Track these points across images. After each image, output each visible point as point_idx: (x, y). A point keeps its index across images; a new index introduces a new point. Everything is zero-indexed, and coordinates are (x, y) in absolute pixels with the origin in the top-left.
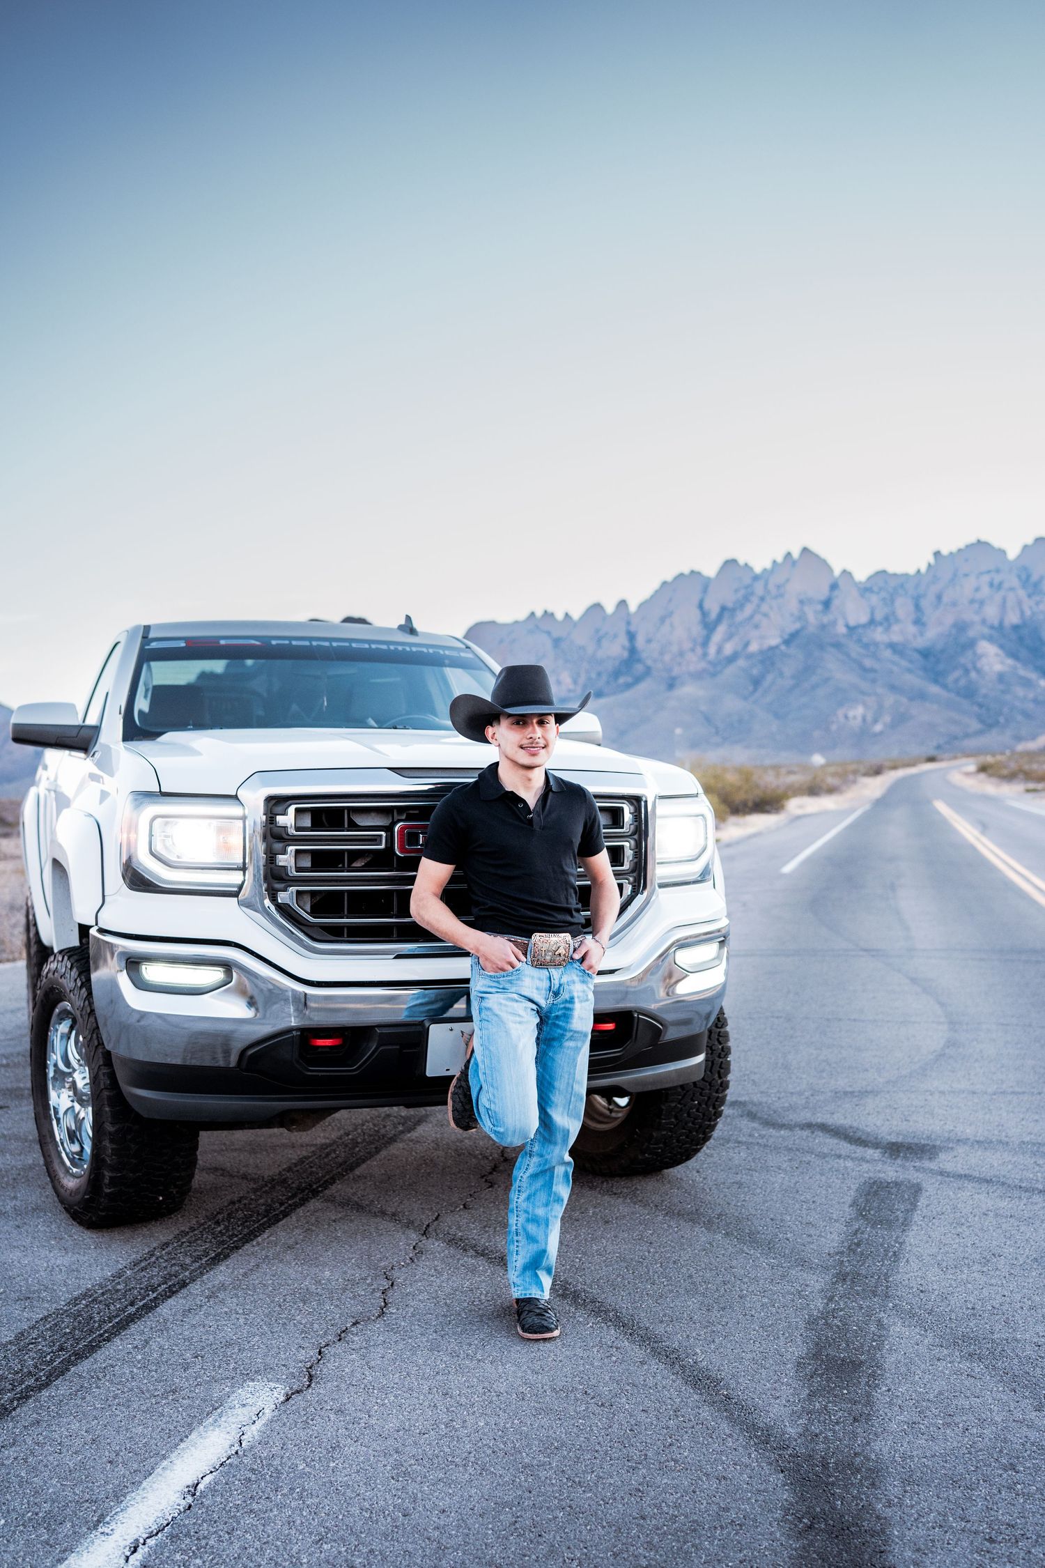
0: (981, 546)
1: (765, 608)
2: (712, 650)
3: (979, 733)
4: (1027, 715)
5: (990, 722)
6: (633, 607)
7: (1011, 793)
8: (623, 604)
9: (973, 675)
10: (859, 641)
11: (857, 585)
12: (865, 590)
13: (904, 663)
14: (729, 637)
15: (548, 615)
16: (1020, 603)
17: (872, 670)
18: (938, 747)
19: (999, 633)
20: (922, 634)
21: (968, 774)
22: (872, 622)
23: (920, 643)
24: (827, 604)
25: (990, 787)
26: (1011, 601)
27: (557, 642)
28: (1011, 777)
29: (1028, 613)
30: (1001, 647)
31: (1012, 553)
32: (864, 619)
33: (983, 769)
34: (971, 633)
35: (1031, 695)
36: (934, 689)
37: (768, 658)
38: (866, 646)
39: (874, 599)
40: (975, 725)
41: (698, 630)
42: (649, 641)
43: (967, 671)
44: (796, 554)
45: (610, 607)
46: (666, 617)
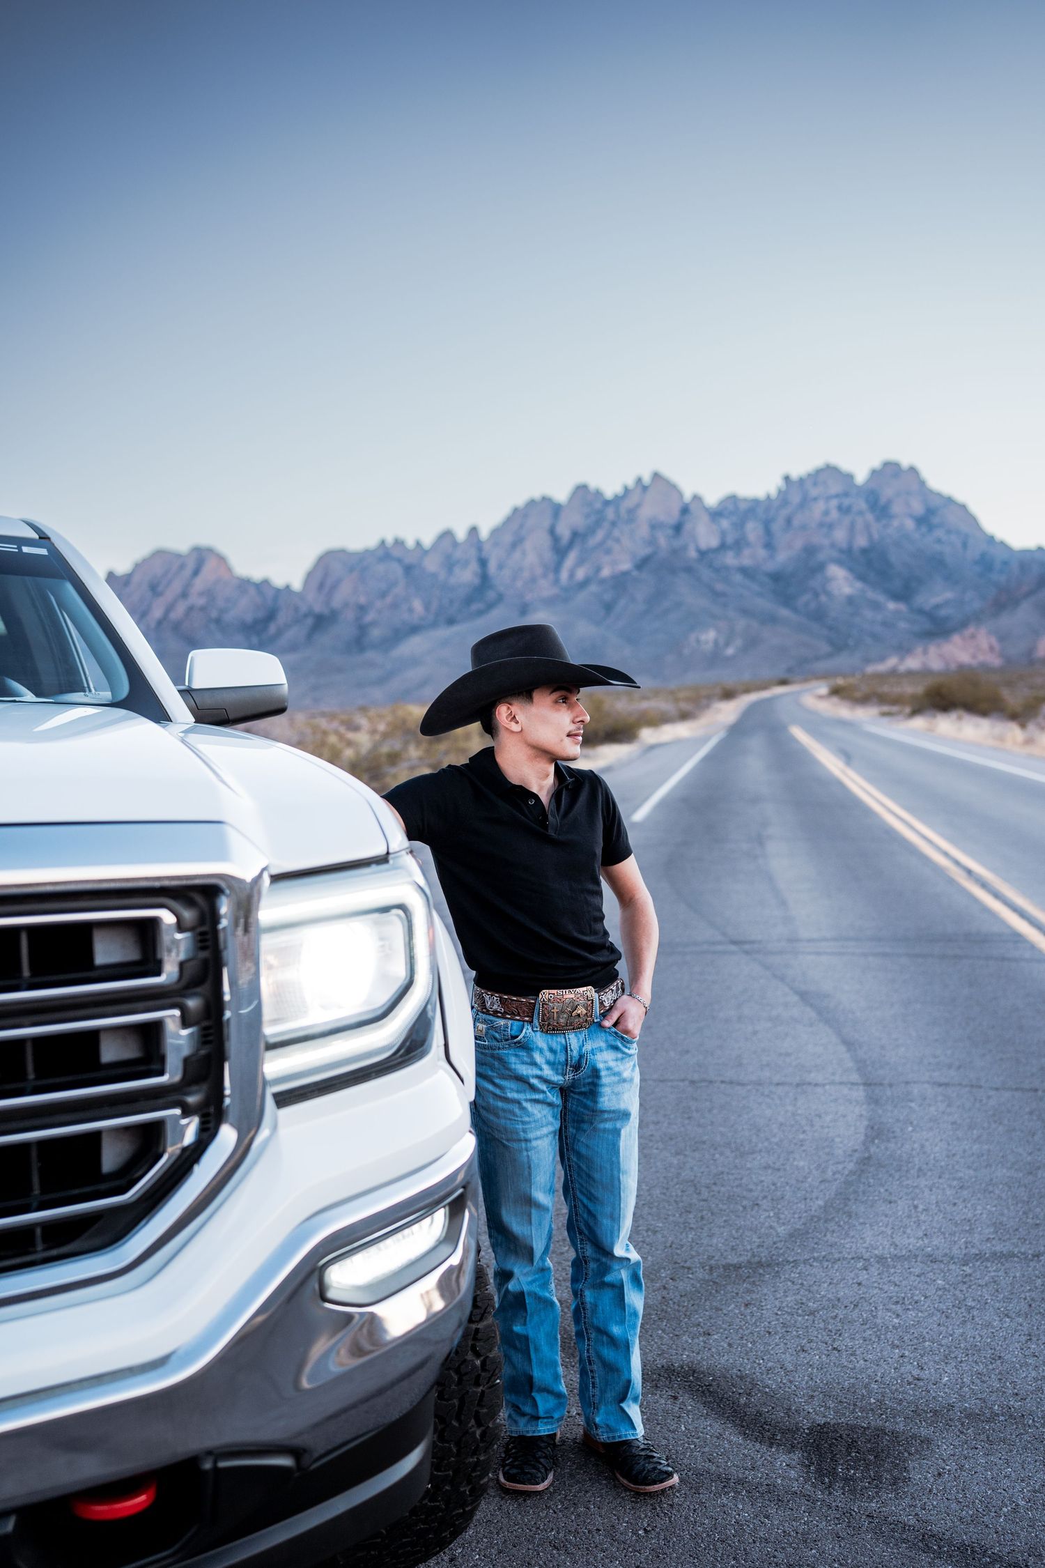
0: (829, 471)
1: (616, 533)
2: (564, 575)
3: (829, 656)
4: (876, 637)
5: (839, 647)
6: (484, 533)
7: (865, 715)
8: (474, 531)
9: (823, 598)
10: (710, 566)
11: (706, 509)
12: (716, 514)
13: (755, 587)
14: (581, 562)
15: (399, 543)
16: (867, 527)
17: (724, 594)
18: (790, 670)
19: (848, 557)
20: (772, 557)
21: (821, 697)
22: (723, 547)
23: (770, 566)
24: (678, 528)
25: (844, 711)
26: (860, 522)
27: (408, 569)
28: (864, 700)
29: (876, 536)
30: (851, 570)
31: (861, 477)
32: (714, 542)
33: (836, 692)
34: (821, 557)
35: (879, 617)
36: (784, 612)
37: (620, 582)
38: (717, 570)
39: (725, 523)
40: (825, 648)
41: (549, 556)
42: (501, 567)
43: (816, 595)
44: (647, 479)
45: (461, 534)
46: (517, 543)
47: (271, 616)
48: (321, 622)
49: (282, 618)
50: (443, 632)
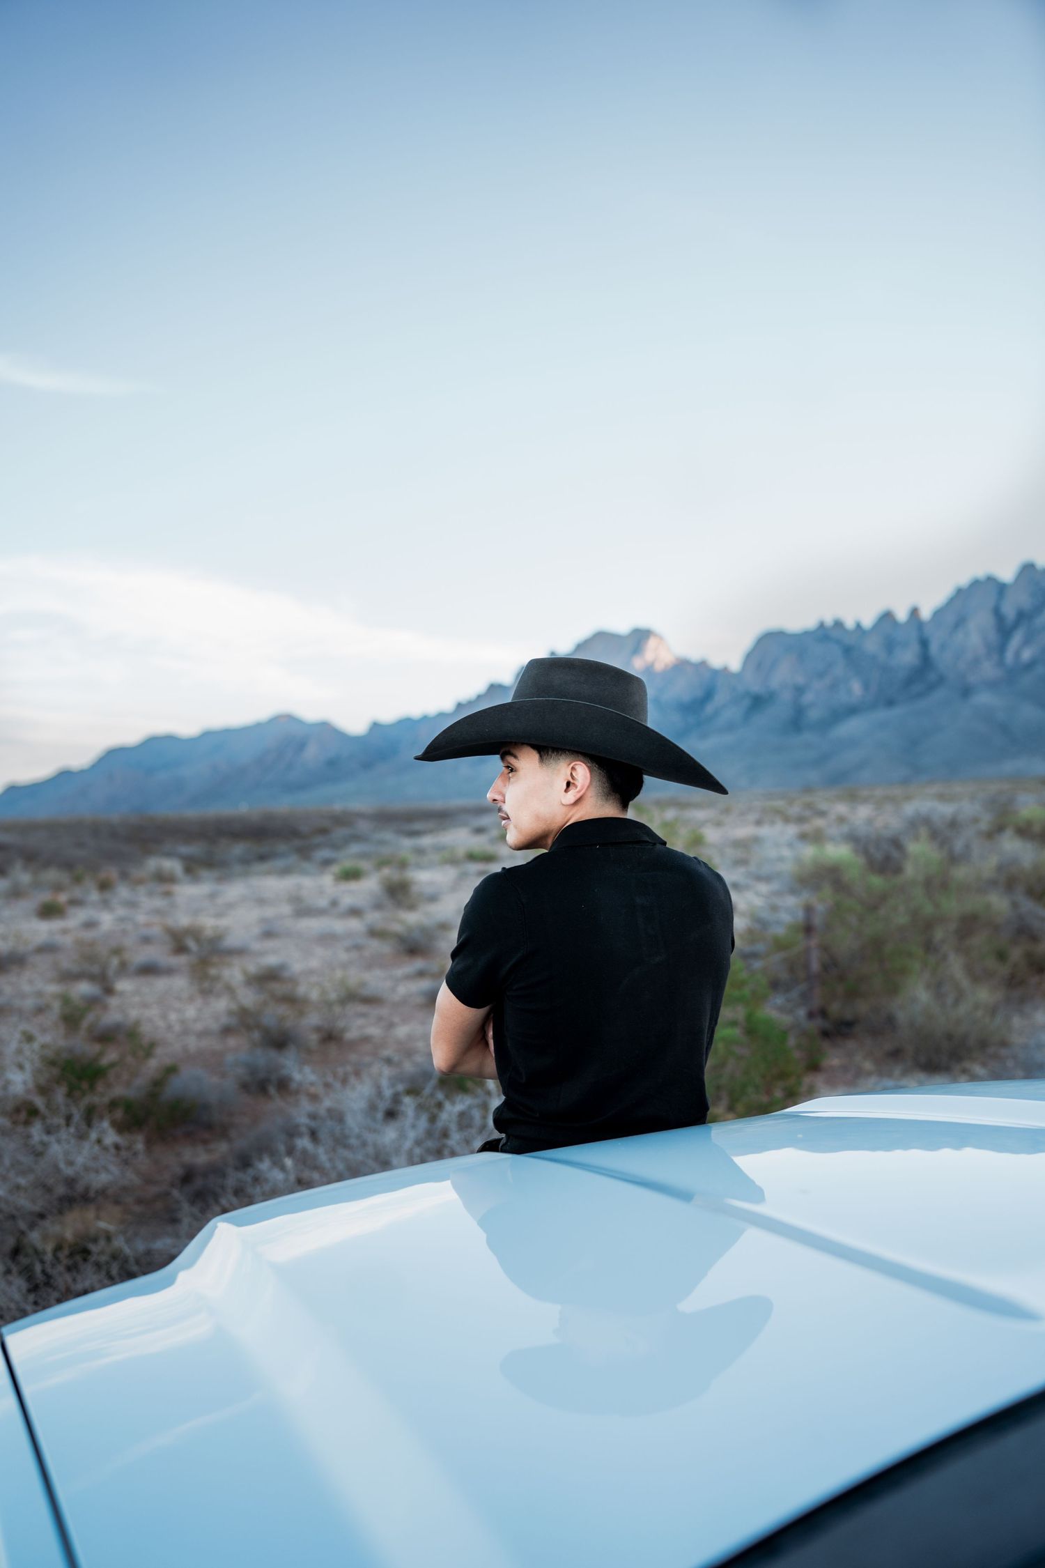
2: (1009, 656)
6: (926, 613)
8: (914, 612)
14: (1027, 642)
15: (838, 624)
27: (848, 651)
41: (993, 637)
42: (943, 647)
45: (902, 615)
46: (960, 622)
47: (708, 695)
48: (758, 702)
49: (720, 698)
50: (882, 714)
